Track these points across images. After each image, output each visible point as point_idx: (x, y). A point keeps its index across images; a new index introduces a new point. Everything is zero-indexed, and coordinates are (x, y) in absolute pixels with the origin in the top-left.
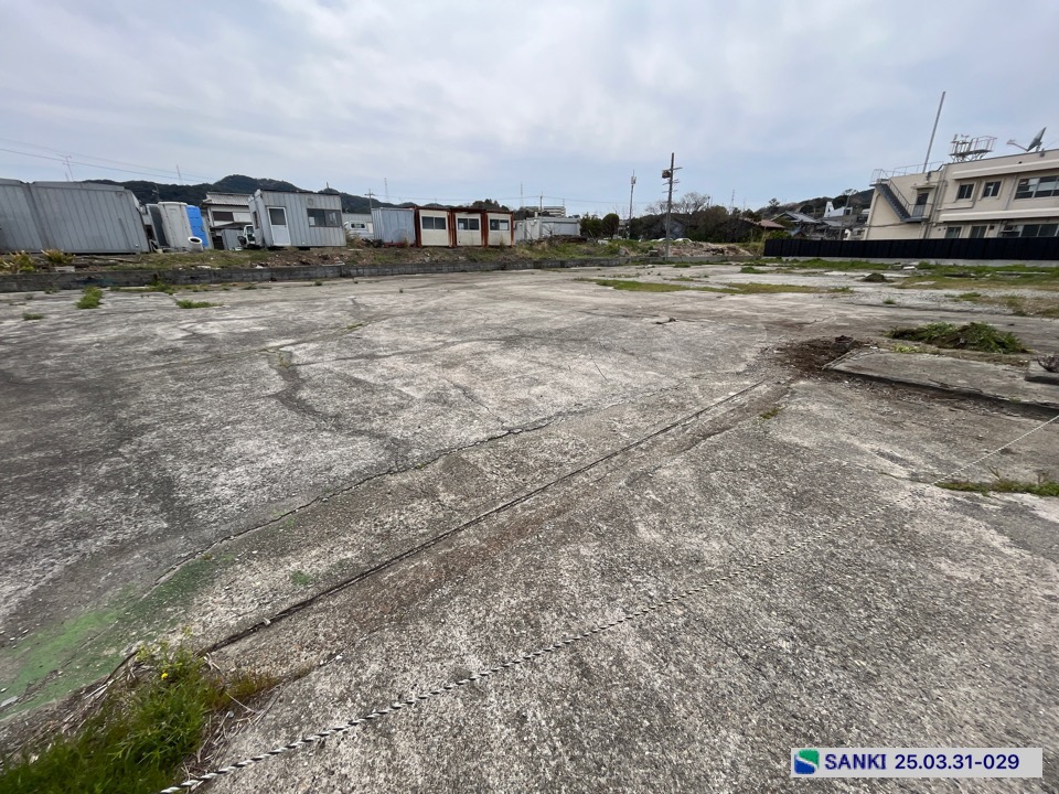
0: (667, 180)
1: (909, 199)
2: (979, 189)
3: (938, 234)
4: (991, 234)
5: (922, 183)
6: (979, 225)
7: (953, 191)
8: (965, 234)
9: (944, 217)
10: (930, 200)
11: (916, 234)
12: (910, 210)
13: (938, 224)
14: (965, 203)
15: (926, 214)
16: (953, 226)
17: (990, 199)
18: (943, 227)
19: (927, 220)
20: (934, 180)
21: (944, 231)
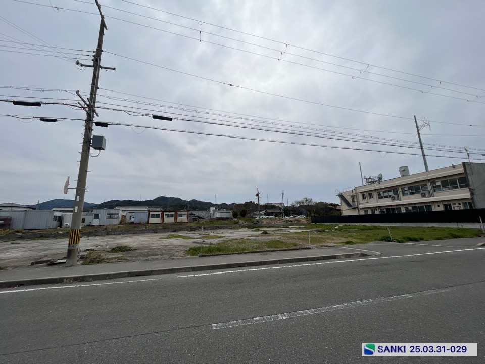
0: (257, 197)
1: (350, 200)
2: (367, 196)
3: (362, 213)
4: (377, 212)
5: (351, 194)
6: (373, 209)
7: (360, 197)
8: (370, 213)
9: (361, 206)
10: (356, 201)
11: (355, 213)
12: (351, 203)
13: (361, 209)
14: (365, 201)
15: (356, 206)
16: (366, 209)
17: (371, 199)
18: (363, 210)
19: (357, 207)
20: (354, 192)
21: (363, 212)
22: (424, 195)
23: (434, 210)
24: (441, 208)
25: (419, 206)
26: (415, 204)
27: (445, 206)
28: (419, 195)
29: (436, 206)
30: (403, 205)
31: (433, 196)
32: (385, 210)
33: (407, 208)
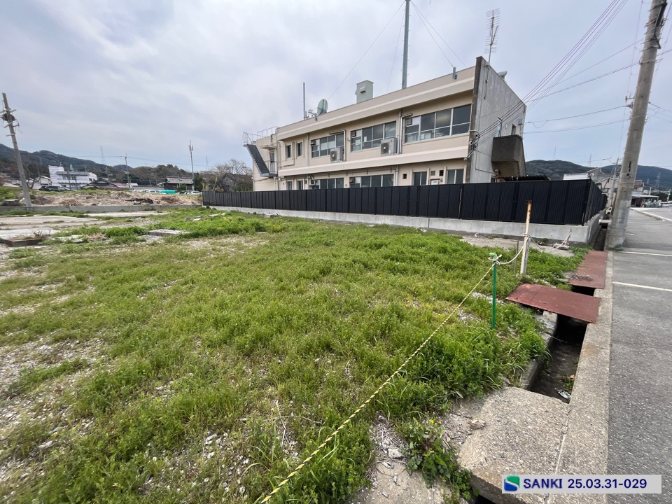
1: (266, 157)
2: (294, 150)
3: (284, 187)
4: (306, 187)
5: (269, 144)
6: (301, 179)
7: (284, 150)
8: (295, 187)
9: (282, 173)
10: (275, 160)
11: (273, 187)
12: (268, 164)
13: (281, 178)
14: (290, 161)
15: (276, 170)
16: (289, 179)
17: (299, 158)
18: (285, 181)
19: (277, 175)
20: (274, 141)
21: (285, 184)
22: (385, 151)
23: (395, 184)
24: (409, 182)
25: (372, 176)
26: (367, 170)
27: (416, 175)
28: (378, 149)
29: (402, 176)
30: (347, 172)
31: (401, 153)
32: (319, 184)
33: (354, 178)
